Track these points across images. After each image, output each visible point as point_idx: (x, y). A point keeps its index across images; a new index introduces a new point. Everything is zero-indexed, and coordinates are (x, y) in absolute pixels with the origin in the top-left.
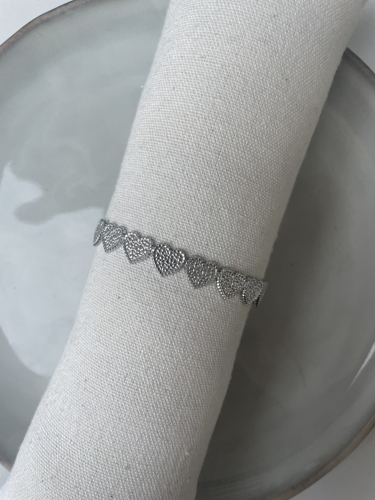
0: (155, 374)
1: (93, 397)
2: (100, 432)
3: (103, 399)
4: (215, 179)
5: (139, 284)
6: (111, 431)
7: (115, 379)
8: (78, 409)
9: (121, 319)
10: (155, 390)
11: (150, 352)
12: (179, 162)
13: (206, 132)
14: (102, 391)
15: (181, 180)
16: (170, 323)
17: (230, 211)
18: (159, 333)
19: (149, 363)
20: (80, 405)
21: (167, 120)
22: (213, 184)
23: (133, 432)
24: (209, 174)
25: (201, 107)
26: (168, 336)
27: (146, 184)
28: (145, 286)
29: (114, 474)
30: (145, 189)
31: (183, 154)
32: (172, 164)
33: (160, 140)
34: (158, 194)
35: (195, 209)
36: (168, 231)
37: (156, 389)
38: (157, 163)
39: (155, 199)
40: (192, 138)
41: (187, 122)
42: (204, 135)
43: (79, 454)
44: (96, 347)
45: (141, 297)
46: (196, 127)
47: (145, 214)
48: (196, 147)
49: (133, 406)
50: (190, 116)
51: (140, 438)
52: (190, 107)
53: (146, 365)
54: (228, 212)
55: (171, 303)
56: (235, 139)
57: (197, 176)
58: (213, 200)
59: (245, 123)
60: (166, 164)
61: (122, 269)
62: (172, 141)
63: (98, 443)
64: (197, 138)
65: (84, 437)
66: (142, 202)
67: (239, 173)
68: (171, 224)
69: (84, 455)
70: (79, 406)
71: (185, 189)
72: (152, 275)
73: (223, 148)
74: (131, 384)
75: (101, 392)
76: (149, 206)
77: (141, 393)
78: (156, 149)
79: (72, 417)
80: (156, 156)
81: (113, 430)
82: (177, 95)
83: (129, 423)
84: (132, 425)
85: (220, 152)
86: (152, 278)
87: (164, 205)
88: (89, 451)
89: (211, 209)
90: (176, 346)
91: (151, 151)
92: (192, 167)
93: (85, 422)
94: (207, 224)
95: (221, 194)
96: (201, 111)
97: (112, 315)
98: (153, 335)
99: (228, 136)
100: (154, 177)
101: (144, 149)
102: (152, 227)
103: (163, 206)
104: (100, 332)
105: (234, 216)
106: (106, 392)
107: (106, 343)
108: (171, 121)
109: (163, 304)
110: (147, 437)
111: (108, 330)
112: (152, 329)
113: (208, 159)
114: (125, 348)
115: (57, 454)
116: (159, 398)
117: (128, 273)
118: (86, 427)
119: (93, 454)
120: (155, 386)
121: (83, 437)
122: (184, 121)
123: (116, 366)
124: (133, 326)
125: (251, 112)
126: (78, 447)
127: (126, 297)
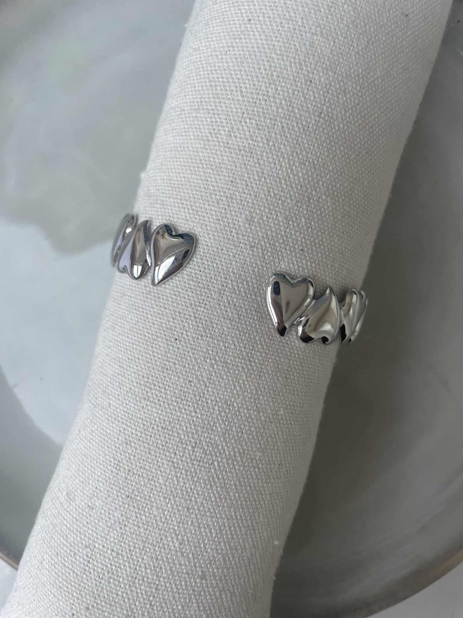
0: (236, 438)
1: (145, 482)
2: (159, 532)
3: (160, 484)
4: (314, 152)
5: (205, 311)
6: (176, 528)
7: (177, 452)
8: (121, 504)
9: (181, 364)
10: (237, 462)
11: (228, 407)
12: (260, 128)
13: (302, 83)
14: (159, 473)
15: (265, 154)
16: (253, 364)
17: (333, 201)
18: (240, 379)
19: (227, 423)
20: (124, 496)
21: (239, 67)
22: (311, 161)
23: (208, 525)
24: (306, 145)
25: (293, 47)
26: (252, 382)
27: (208, 163)
28: (215, 314)
29: (183, 589)
30: (207, 170)
31: (267, 116)
32: (250, 131)
33: (229, 97)
34: (229, 177)
35: (286, 198)
36: (247, 232)
37: (239, 459)
38: (225, 131)
39: (224, 184)
40: (281, 93)
41: (273, 69)
42: (298, 88)
43: (128, 569)
44: (143, 408)
45: (209, 330)
46: (286, 76)
47: (210, 208)
48: (287, 106)
49: (207, 489)
50: (276, 61)
51: (218, 532)
52: (276, 47)
53: (222, 426)
54: (331, 202)
55: (254, 336)
56: (342, 96)
57: (288, 148)
58: (312, 183)
59: (356, 73)
60: (242, 132)
61: (178, 290)
62: (248, 97)
63: (157, 549)
64: (288, 92)
65: (134, 543)
66: (203, 190)
67: (345, 145)
68: (251, 220)
69: (136, 569)
70: (122, 498)
71: (271, 168)
72: (225, 297)
73: (325, 108)
74: (203, 456)
75: (157, 473)
76: (216, 195)
77: (217, 468)
78: (223, 110)
79: (112, 517)
80: (224, 121)
81: (179, 527)
82: (255, 30)
83: (202, 513)
84: (206, 515)
85: (321, 113)
86: (224, 302)
87: (239, 192)
88: (142, 562)
89: (308, 197)
90: (263, 396)
91: (214, 114)
92: (281, 136)
93: (133, 520)
94: (303, 220)
95: (322, 175)
96: (293, 53)
97: (165, 358)
98: (231, 382)
99: (332, 90)
100: (221, 151)
101: (201, 112)
102: (222, 227)
103: (237, 194)
104: (148, 385)
105: (338, 208)
106: (166, 472)
107: (159, 400)
108: (247, 69)
109: (243, 338)
110: (227, 529)
111: (160, 380)
112: (228, 374)
113: (304, 123)
114: (189, 406)
115: (90, 573)
116: (244, 472)
117: (188, 295)
118: (136, 528)
119: (149, 565)
120: (237, 455)
121: (131, 544)
122: (268, 68)
123: (178, 433)
124: (201, 372)
125: (364, 57)
126: (125, 559)
127: (186, 331)
